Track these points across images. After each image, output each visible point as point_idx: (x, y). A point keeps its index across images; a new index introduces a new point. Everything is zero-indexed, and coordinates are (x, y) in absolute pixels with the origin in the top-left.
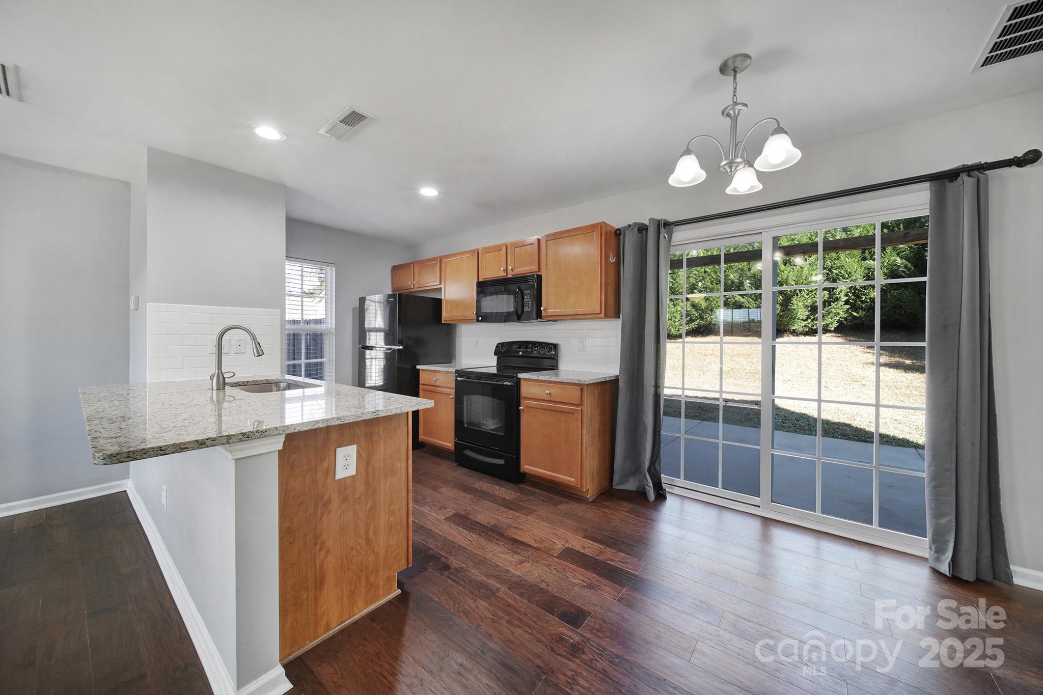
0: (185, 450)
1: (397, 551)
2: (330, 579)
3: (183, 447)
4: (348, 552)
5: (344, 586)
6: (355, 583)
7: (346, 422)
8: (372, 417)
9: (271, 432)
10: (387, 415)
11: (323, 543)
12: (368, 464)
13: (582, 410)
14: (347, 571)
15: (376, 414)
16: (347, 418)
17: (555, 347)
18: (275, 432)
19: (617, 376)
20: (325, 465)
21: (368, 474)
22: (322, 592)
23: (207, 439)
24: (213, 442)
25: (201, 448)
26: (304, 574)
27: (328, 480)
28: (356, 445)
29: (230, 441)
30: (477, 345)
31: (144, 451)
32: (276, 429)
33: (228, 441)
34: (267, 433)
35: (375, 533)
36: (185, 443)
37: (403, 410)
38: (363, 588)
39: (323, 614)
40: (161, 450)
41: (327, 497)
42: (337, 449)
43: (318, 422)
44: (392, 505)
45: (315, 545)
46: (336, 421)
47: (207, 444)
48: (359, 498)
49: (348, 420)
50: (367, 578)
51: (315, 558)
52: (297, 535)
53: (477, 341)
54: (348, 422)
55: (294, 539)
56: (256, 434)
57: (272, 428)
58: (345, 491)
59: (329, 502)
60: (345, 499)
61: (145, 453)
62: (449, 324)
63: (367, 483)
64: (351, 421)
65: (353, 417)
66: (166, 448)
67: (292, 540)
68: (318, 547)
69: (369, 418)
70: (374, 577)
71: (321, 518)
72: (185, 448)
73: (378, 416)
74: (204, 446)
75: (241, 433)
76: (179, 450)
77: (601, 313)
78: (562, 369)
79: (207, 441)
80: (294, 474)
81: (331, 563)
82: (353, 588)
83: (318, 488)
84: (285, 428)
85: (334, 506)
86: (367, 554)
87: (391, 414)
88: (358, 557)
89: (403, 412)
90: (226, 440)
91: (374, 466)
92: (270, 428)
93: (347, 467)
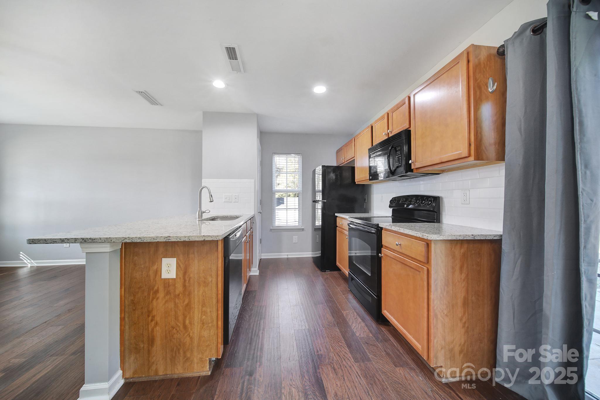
0: (55, 243)
1: (208, 342)
2: (158, 342)
3: (54, 241)
4: (170, 329)
5: (168, 351)
6: (176, 352)
7: (145, 241)
8: (164, 240)
9: (97, 240)
10: (177, 241)
11: (154, 317)
12: (185, 273)
13: (428, 270)
14: (169, 341)
15: (168, 239)
16: (146, 239)
17: (436, 200)
18: (100, 241)
19: (501, 236)
20: (155, 267)
21: (185, 281)
22: (153, 349)
23: (65, 239)
24: (68, 241)
25: (62, 243)
26: (142, 332)
27: (157, 277)
28: (176, 258)
29: (76, 241)
30: (382, 200)
31: (39, 240)
32: (100, 239)
33: (75, 242)
34: (95, 241)
35: (190, 323)
36: (55, 239)
37: (191, 239)
38: (181, 358)
39: (153, 363)
40: (45, 241)
41: (156, 288)
42: (163, 259)
43: (126, 239)
44: (204, 307)
45: (149, 316)
46: (138, 239)
47: (65, 242)
48: (179, 295)
49: (146, 240)
50: (185, 353)
51: (148, 325)
52: (137, 306)
53: (382, 196)
54: (147, 241)
55: (136, 308)
56: (89, 240)
57: (98, 238)
58: (168, 288)
59: (157, 291)
60: (168, 293)
61: (39, 241)
62: (364, 184)
63: (184, 286)
64: (149, 241)
65: (150, 239)
66: (47, 240)
67: (134, 308)
68: (150, 318)
69: (162, 241)
70: (190, 354)
71: (152, 300)
72: (55, 242)
73: (170, 241)
74: (64, 242)
75: (82, 238)
76: (53, 242)
77: (469, 155)
78: (444, 223)
79: (65, 240)
80: (136, 269)
81: (158, 333)
82: (174, 355)
83: (150, 281)
84: (105, 239)
85: (161, 295)
86: (184, 336)
87: (180, 240)
88: (177, 334)
89: (190, 240)
90: (74, 241)
91: (190, 275)
92: (97, 238)
93: (169, 272)
